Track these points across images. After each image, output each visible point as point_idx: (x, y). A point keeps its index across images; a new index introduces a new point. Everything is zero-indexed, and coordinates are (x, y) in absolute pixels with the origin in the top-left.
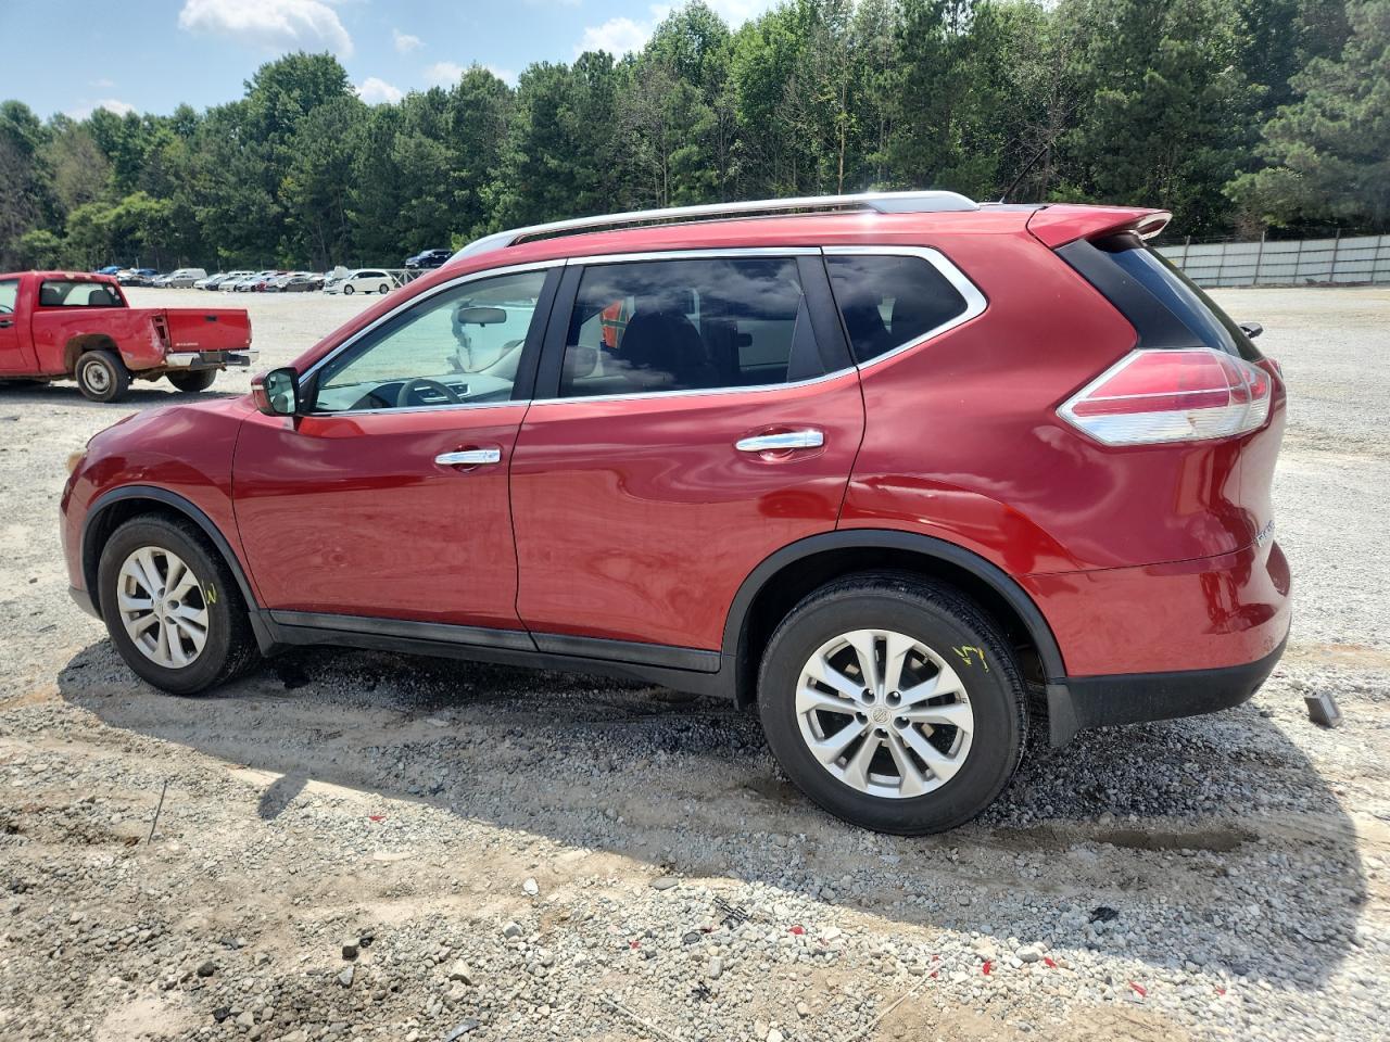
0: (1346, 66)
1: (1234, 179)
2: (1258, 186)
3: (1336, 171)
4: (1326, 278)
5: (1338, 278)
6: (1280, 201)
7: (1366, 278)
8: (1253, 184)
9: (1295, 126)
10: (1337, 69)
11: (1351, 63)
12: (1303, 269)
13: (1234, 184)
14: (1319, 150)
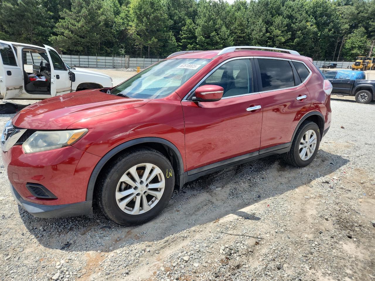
0: (73, 13)
1: (51, 37)
2: (58, 40)
3: (77, 39)
4: (78, 65)
5: (81, 65)
6: (64, 44)
7: (87, 66)
8: (56, 39)
9: (64, 25)
10: (71, 13)
11: (74, 12)
12: (73, 63)
13: (51, 38)
14: (72, 33)
